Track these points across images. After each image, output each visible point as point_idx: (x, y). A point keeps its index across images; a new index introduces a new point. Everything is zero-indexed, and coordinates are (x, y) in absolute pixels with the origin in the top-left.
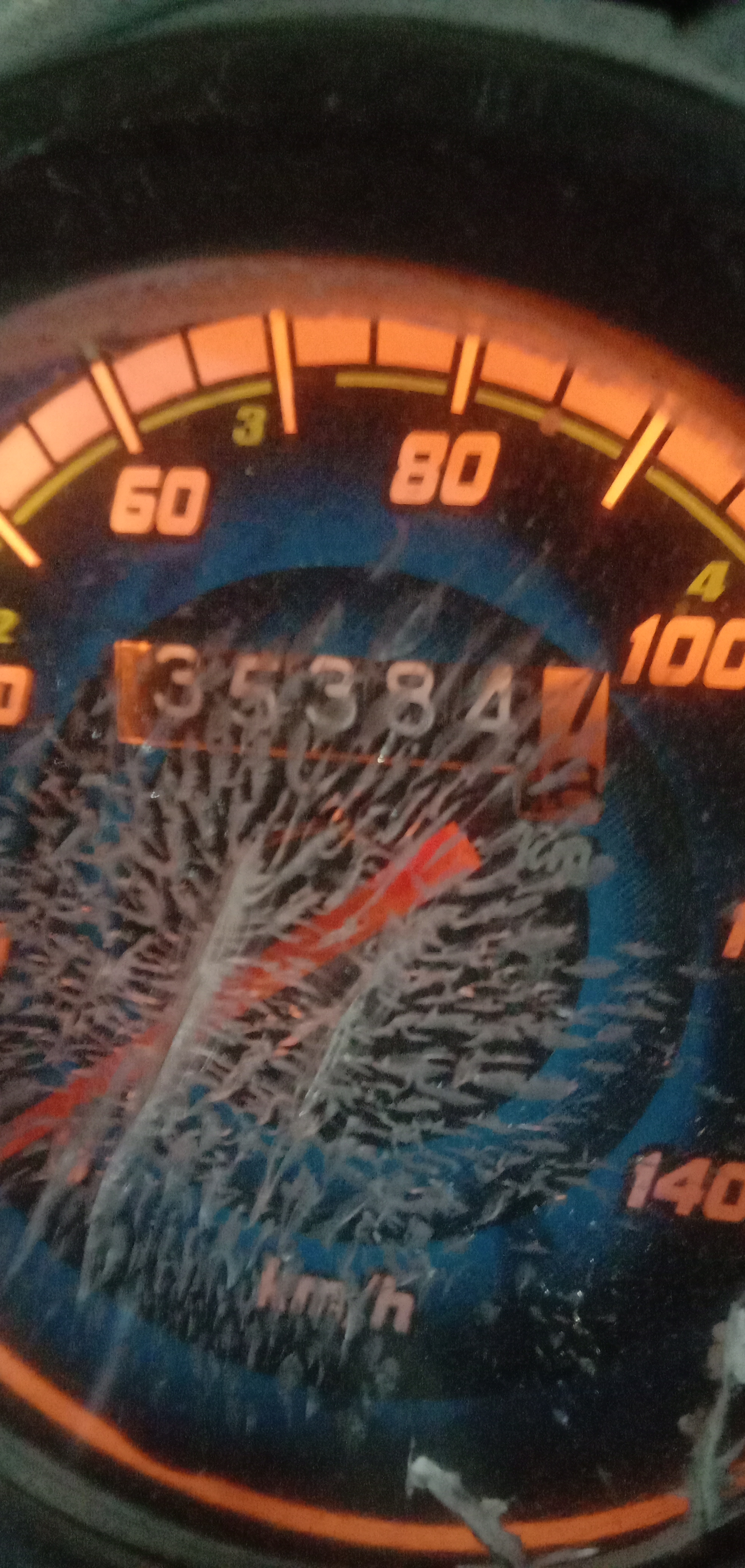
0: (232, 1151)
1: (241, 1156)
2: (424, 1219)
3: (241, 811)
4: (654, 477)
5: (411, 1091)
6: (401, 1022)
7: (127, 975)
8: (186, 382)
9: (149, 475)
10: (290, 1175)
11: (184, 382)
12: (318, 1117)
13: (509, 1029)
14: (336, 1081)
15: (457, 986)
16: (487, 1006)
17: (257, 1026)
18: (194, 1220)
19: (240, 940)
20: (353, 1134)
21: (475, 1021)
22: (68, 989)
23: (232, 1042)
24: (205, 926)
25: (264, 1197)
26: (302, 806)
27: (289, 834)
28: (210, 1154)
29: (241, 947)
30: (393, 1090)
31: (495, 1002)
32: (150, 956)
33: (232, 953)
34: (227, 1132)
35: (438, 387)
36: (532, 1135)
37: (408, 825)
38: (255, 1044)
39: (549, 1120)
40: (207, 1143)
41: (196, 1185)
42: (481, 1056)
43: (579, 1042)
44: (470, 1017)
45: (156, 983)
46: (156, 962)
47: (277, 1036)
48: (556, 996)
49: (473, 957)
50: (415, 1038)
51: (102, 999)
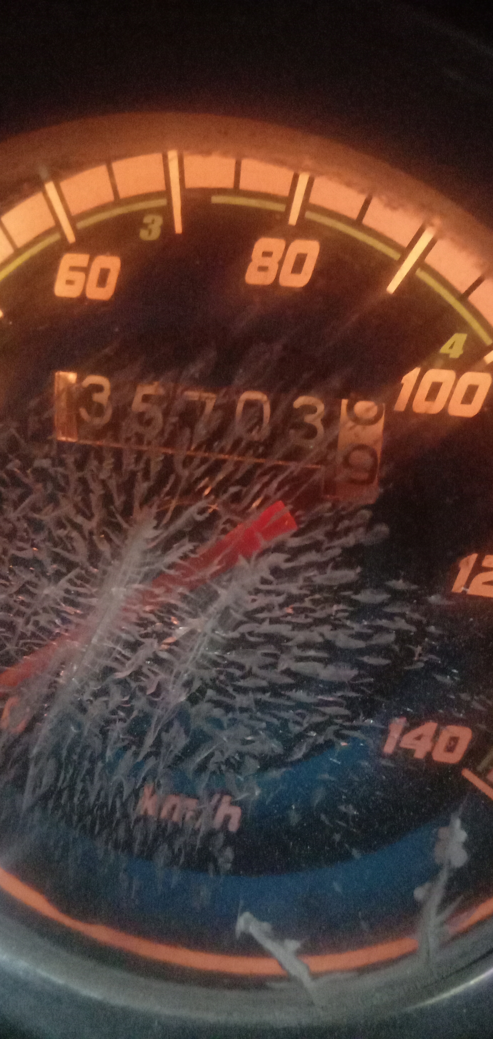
0: (129, 711)
1: (135, 713)
2: (255, 757)
3: (142, 487)
4: (422, 275)
5: (249, 674)
6: (244, 629)
7: (62, 594)
8: (109, 197)
9: (81, 259)
10: (168, 726)
11: (108, 196)
12: (188, 689)
13: (315, 635)
14: (200, 666)
15: (282, 606)
16: (301, 619)
17: (149, 630)
18: (102, 756)
19: (138, 573)
20: (210, 701)
21: (293, 629)
22: (22, 603)
23: (132, 639)
24: (116, 563)
25: (149, 740)
26: (183, 485)
27: (174, 504)
28: (114, 712)
29: (139, 578)
30: (238, 673)
31: (307, 617)
32: (79, 582)
33: (133, 581)
34: (126, 698)
35: (280, 207)
36: (327, 704)
37: (254, 500)
38: (147, 641)
39: (339, 694)
40: (112, 706)
41: (104, 733)
42: (297, 652)
43: (361, 644)
44: (290, 627)
45: (81, 600)
46: (82, 586)
47: (161, 637)
48: (346, 614)
49: (293, 588)
50: (252, 639)
51: (45, 610)
